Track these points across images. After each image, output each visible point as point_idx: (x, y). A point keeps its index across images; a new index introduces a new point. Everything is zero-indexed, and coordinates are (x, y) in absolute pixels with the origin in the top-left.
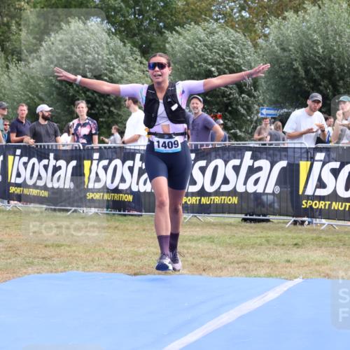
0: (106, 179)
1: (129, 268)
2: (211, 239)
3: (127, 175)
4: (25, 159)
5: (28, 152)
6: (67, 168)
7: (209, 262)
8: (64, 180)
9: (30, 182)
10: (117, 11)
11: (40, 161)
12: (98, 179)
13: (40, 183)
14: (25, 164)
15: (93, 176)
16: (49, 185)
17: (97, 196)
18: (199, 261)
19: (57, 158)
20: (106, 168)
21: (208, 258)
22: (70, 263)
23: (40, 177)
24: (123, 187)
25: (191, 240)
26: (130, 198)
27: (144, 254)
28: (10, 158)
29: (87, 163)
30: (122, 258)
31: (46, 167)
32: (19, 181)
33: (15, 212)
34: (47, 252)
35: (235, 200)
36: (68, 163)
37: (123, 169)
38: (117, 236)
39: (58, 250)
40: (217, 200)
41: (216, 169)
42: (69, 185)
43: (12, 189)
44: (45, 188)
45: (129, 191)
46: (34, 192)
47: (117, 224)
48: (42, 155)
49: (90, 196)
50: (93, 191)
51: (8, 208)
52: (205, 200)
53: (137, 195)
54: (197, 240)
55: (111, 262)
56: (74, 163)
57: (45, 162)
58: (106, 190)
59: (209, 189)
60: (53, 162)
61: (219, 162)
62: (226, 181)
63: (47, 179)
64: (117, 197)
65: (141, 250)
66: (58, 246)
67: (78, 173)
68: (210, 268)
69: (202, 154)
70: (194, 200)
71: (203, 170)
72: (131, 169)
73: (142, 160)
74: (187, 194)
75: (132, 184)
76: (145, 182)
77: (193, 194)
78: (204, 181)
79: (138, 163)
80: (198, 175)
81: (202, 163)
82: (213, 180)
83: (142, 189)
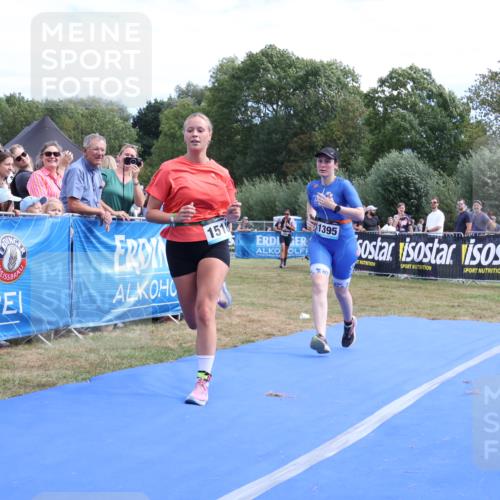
1: (429, 314)
2: (485, 297)
3: (428, 253)
4: (361, 241)
5: (363, 236)
6: (388, 248)
7: (484, 312)
8: (386, 256)
9: (364, 256)
10: (423, 144)
11: (370, 242)
12: (408, 255)
13: (370, 257)
14: (361, 244)
15: (405, 254)
16: (376, 258)
17: (408, 266)
18: (476, 312)
19: (382, 241)
20: (414, 248)
21: (483, 310)
22: (389, 310)
23: (370, 253)
24: (425, 260)
25: (471, 297)
26: (430, 268)
27: (438, 306)
29: (401, 245)
30: (424, 309)
31: (375, 247)
34: (374, 303)
36: (389, 244)
37: (425, 248)
38: (420, 293)
39: (382, 302)
40: (490, 270)
42: (389, 258)
44: (373, 260)
45: (429, 263)
46: (367, 263)
47: (418, 285)
48: (373, 238)
49: (402, 266)
50: (405, 263)
52: (481, 271)
53: (435, 266)
54: (476, 297)
55: (416, 310)
56: (393, 244)
57: (374, 243)
58: (413, 262)
59: (484, 263)
60: (379, 243)
61: (492, 245)
62: (496, 258)
63: (375, 255)
64: (421, 267)
65: (437, 303)
66: (382, 299)
67: (395, 252)
68: (484, 316)
69: (480, 240)
70: (473, 270)
71: (480, 250)
72: (431, 249)
73: (440, 242)
74: (469, 266)
75: (431, 258)
76: (441, 258)
77: (473, 267)
78: (480, 258)
79: (436, 245)
80: (476, 254)
81: (480, 246)
82: (487, 258)
83: (439, 262)
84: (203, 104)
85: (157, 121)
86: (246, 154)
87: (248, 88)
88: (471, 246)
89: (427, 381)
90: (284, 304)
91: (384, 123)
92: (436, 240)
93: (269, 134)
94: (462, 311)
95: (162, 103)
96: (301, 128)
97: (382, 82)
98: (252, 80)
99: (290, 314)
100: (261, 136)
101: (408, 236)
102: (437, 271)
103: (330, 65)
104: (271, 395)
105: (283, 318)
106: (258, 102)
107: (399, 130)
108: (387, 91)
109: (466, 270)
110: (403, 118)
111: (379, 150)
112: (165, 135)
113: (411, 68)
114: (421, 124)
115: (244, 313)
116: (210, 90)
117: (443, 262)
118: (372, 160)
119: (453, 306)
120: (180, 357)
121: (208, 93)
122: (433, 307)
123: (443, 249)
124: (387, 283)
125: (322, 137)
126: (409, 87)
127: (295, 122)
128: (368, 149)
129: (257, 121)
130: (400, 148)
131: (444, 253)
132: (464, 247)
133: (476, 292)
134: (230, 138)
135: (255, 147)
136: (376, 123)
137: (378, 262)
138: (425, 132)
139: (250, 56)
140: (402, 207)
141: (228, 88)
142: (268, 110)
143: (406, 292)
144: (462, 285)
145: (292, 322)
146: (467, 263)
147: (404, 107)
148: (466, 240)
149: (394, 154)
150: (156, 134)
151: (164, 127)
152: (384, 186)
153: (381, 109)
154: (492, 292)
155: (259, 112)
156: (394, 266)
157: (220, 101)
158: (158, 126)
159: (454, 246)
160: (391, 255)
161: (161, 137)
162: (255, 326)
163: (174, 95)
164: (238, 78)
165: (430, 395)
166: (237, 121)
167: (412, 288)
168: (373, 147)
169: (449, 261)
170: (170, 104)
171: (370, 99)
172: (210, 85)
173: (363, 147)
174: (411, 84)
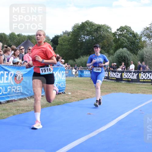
0: (126, 76)
1: (130, 92)
2: (145, 88)
4: (112, 73)
5: (113, 71)
6: (119, 74)
7: (145, 92)
8: (119, 77)
9: (113, 77)
10: (129, 47)
12: (125, 76)
13: (115, 77)
14: (112, 74)
17: (125, 79)
18: (143, 91)
19: (118, 73)
20: (126, 74)
21: (145, 91)
22: (120, 91)
23: (115, 76)
24: (129, 78)
28: (109, 72)
29: (123, 74)
31: (116, 74)
32: (111, 76)
33: (110, 82)
34: (116, 89)
35: (150, 81)
38: (128, 87)
40: (147, 80)
41: (147, 75)
42: (120, 77)
43: (110, 78)
44: (115, 78)
45: (130, 79)
46: (114, 78)
47: (128, 84)
48: (115, 72)
49: (123, 79)
50: (124, 78)
51: (109, 81)
52: (144, 81)
54: (143, 88)
55: (127, 91)
56: (121, 73)
57: (116, 73)
58: (126, 78)
59: (145, 78)
60: (117, 73)
61: (147, 74)
62: (148, 77)
63: (116, 76)
64: (128, 80)
65: (133, 89)
66: (118, 88)
67: (121, 76)
69: (144, 72)
70: (142, 80)
71: (144, 75)
72: (131, 75)
73: (133, 73)
74: (141, 79)
75: (131, 77)
76: (134, 77)
77: (142, 79)
78: (144, 77)
79: (132, 74)
80: (143, 76)
81: (144, 74)
82: (146, 77)
83: (133, 78)
84: (70, 36)
85: (57, 41)
86: (81, 49)
87: (82, 32)
88: (142, 74)
89: (130, 110)
90: (91, 90)
91: (118, 41)
92: (132, 72)
93: (87, 44)
94: (139, 91)
95: (59, 36)
96: (96, 42)
97: (118, 30)
98: (83, 29)
99: (93, 92)
100: (85, 45)
101: (125, 71)
102: (132, 81)
103: (104, 25)
104: (88, 114)
105: (91, 93)
106: (84, 36)
107: (122, 43)
108: (119, 32)
109: (140, 80)
110: (123, 39)
111: (117, 48)
112: (60, 44)
113: (125, 26)
114: (128, 41)
115: (81, 92)
116: (72, 32)
117: (134, 78)
118: (115, 51)
119: (137, 90)
120: (64, 103)
121: (71, 33)
122: (132, 90)
123: (134, 75)
124: (119, 84)
125: (102, 45)
126: (125, 31)
127: (94, 41)
128: (114, 48)
129: (84, 40)
130: (123, 48)
131: (134, 76)
132: (140, 74)
133: (143, 86)
134: (77, 45)
135: (84, 47)
136: (116, 41)
137: (117, 78)
138: (129, 43)
139: (82, 23)
140: (123, 64)
141: (77, 32)
142: (87, 38)
143: (124, 86)
144: (140, 84)
145: (93, 94)
146: (141, 78)
147: (124, 37)
148: (141, 72)
149: (121, 49)
150: (57, 44)
151: (59, 42)
152: (118, 58)
153: (117, 37)
154: (147, 86)
155: (85, 38)
156: (121, 79)
157: (74, 35)
158: (58, 42)
159: (137, 74)
160: (120, 76)
161: (59, 45)
162: (84, 95)
163: (62, 34)
164: (79, 29)
165: (131, 114)
166: (79, 40)
167: (126, 85)
168: (115, 47)
169: (136, 78)
170: (61, 36)
171: (115, 34)
172: (72, 31)
173: (113, 47)
174: (126, 30)
